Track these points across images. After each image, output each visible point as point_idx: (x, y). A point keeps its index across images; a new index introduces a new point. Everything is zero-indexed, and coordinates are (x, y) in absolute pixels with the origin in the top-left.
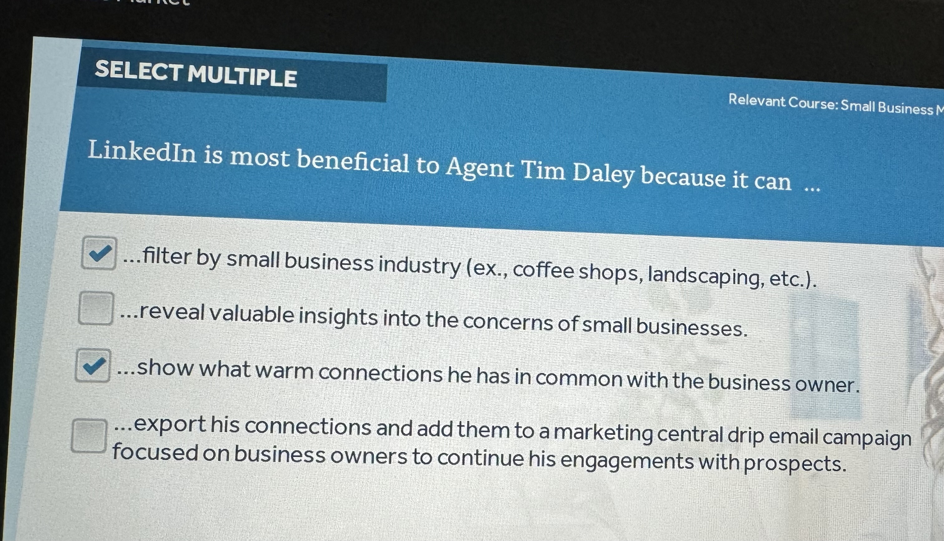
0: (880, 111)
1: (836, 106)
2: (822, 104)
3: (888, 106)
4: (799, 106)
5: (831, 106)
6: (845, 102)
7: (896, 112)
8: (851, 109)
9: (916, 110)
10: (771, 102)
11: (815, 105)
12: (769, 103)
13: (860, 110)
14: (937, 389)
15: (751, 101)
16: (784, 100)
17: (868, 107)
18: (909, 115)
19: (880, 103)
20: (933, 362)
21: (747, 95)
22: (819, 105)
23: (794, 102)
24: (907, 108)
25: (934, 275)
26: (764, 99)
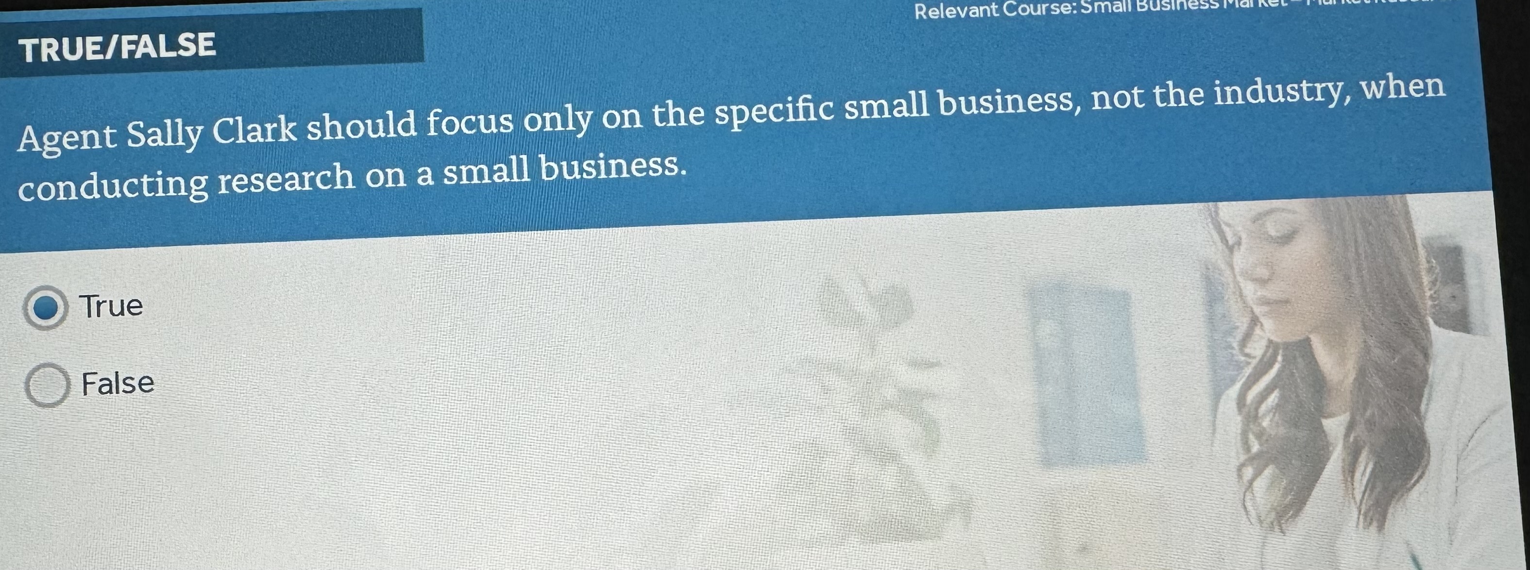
0: (1139, 10)
1: (1073, 8)
2: (1052, 7)
3: (1151, 2)
4: (1018, 13)
5: (1066, 8)
6: (1086, 2)
7: (1163, 9)
8: (1096, 11)
9: (1192, 4)
10: (976, 12)
11: (1042, 9)
12: (974, 13)
13: (1110, 11)
14: (1257, 409)
15: (948, 13)
16: (997, 7)
17: (1120, 5)
20: (1248, 371)
21: (942, 5)
22: (1048, 9)
23: (1011, 8)
24: (1178, 1)
25: (1239, 243)
26: (966, 9)
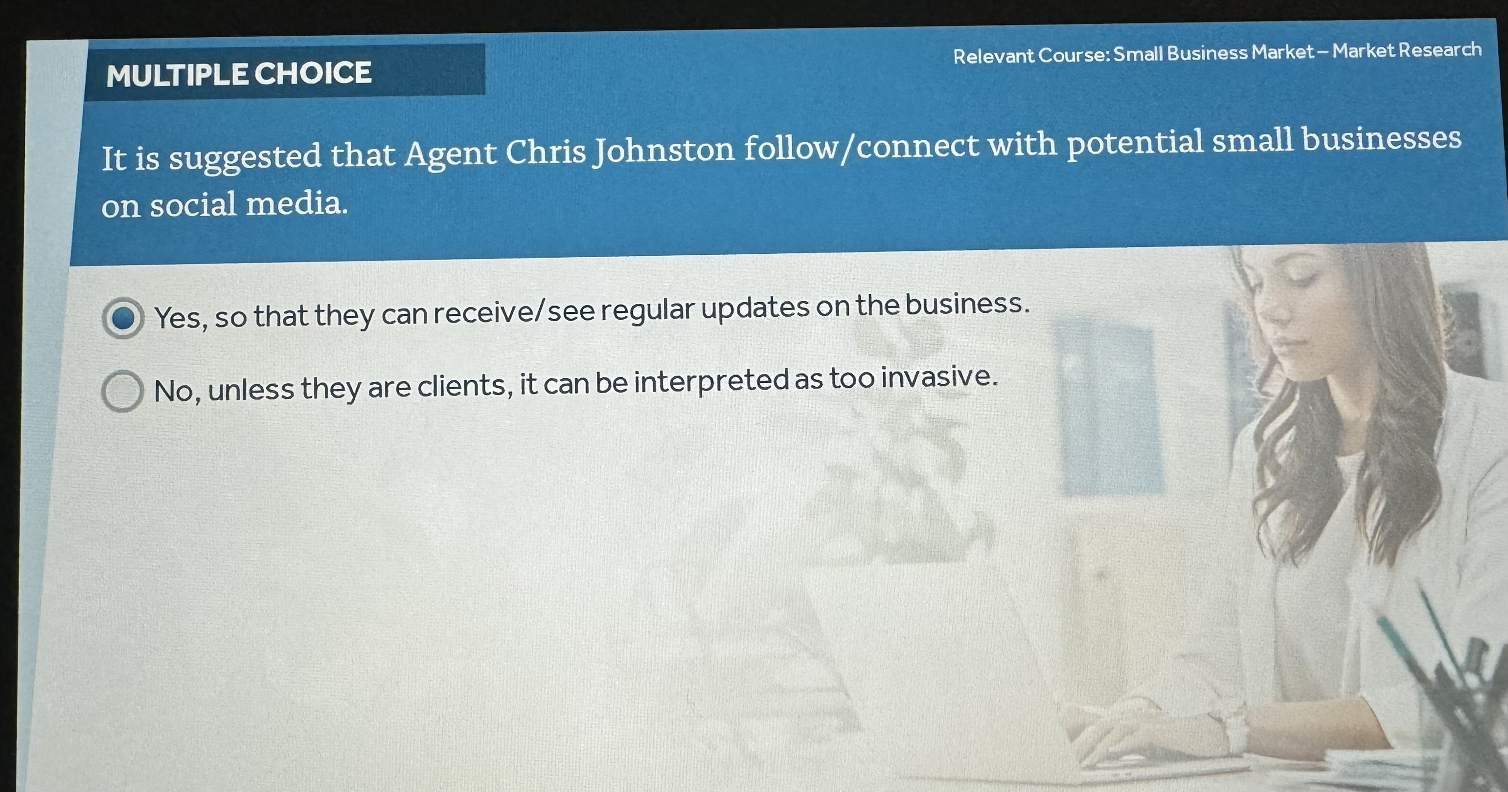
0: (1170, 59)
1: (1107, 56)
2: (1086, 54)
3: (1182, 52)
4: (1053, 60)
5: (1099, 56)
6: (1119, 50)
7: (1194, 58)
8: (1128, 59)
9: (1222, 55)
10: (1013, 58)
11: (1076, 57)
12: (1011, 59)
13: (1142, 59)
15: (985, 59)
17: (1152, 55)
18: (1213, 63)
19: (1170, 47)
20: (1266, 409)
21: (980, 50)
22: (1083, 57)
23: (1046, 55)
24: (1209, 52)
25: (1261, 285)
26: (1003, 54)
